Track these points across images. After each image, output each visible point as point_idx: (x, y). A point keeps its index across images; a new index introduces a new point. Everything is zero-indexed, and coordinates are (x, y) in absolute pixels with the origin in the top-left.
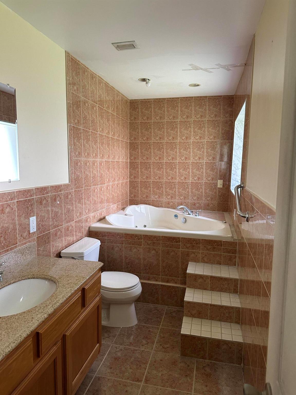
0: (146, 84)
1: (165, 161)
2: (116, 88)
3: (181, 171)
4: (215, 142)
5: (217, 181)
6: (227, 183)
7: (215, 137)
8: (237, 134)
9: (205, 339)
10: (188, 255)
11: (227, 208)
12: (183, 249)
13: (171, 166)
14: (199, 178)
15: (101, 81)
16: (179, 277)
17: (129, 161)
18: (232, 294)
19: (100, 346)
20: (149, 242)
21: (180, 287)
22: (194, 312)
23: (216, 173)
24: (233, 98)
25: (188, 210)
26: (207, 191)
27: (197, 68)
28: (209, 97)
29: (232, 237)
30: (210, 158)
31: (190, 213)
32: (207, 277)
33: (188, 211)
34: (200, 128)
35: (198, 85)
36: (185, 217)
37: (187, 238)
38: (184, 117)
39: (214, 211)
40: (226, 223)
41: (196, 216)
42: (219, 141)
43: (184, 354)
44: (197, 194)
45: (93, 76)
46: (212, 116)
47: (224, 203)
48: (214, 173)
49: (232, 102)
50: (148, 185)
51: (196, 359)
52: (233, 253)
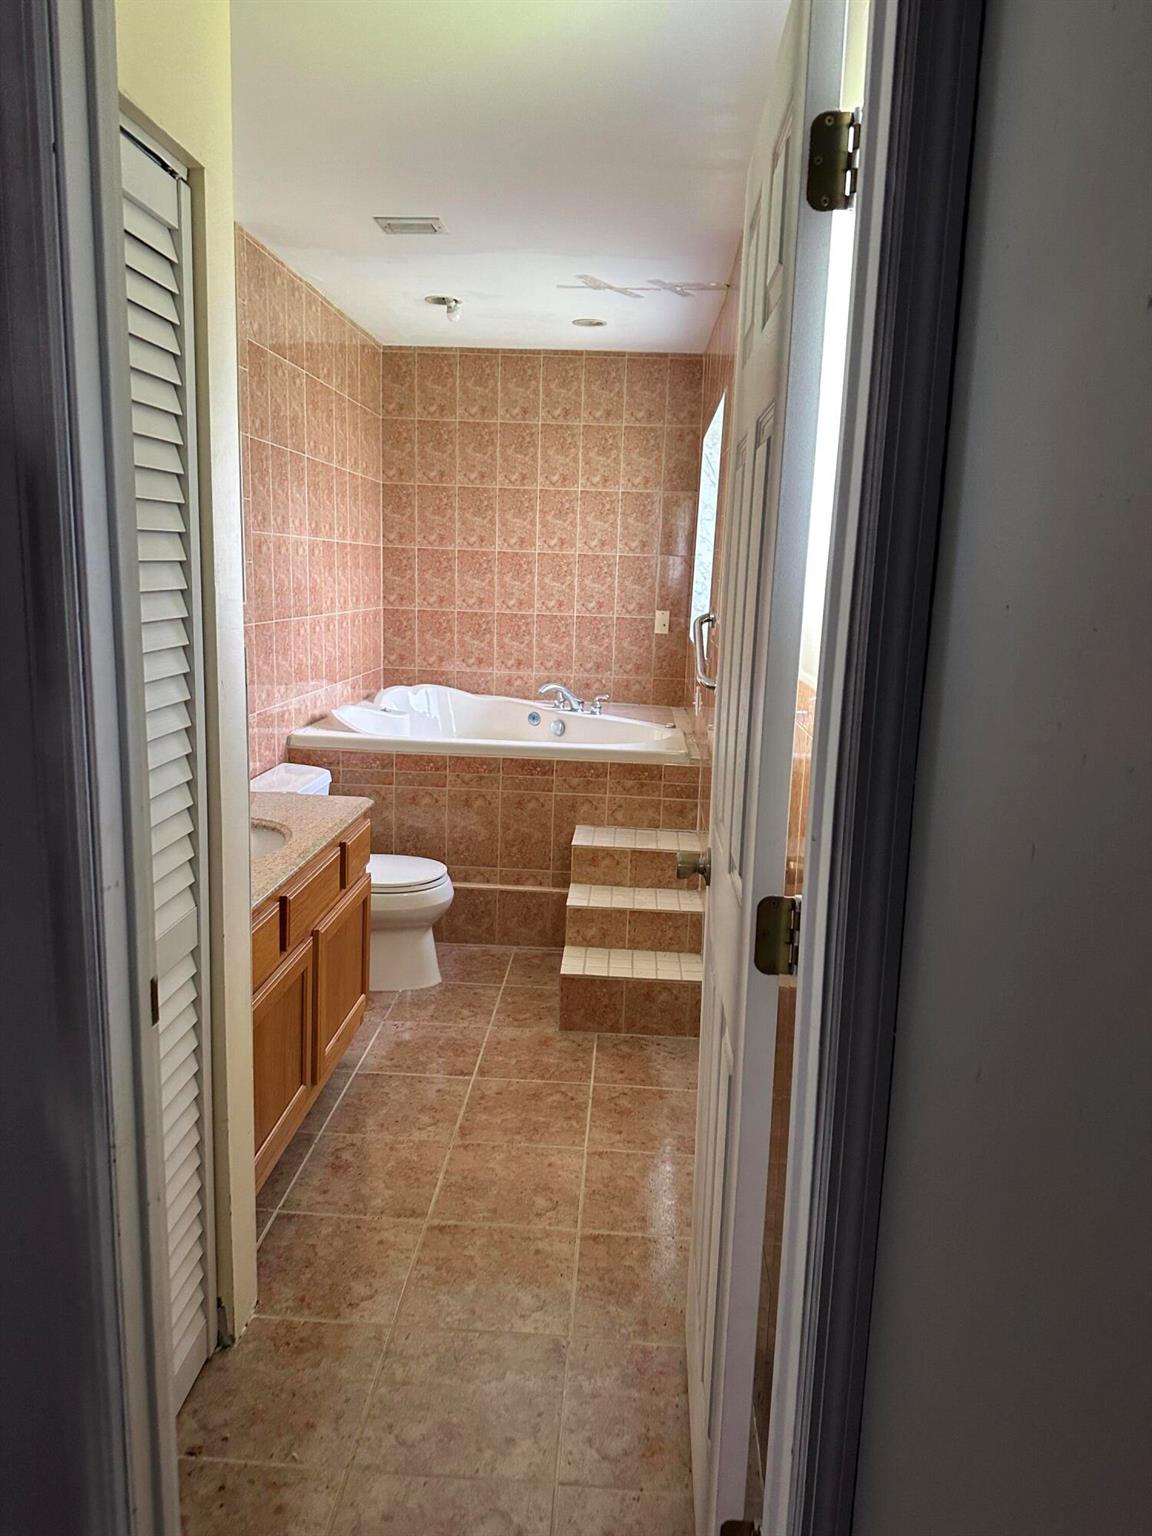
0: (448, 312)
1: (497, 550)
2: (349, 315)
3: (547, 580)
4: (649, 495)
5: (654, 616)
6: (682, 621)
7: (647, 481)
8: (709, 475)
9: (617, 981)
10: (573, 808)
11: (680, 693)
12: (560, 791)
13: (517, 565)
14: (600, 605)
15: (313, 297)
16: (548, 868)
17: (382, 546)
18: (683, 892)
19: (367, 999)
20: (468, 777)
21: (552, 894)
22: (590, 933)
23: (651, 589)
24: (699, 362)
25: (571, 698)
26: (625, 644)
27: (597, 286)
28: (630, 354)
29: (688, 755)
30: (634, 545)
31: (575, 706)
32: (623, 852)
33: (569, 701)
34: (604, 451)
35: (599, 324)
36: (564, 720)
37: (571, 762)
38: (557, 412)
39: (645, 703)
40: (674, 727)
41: (593, 713)
42: (659, 493)
43: (567, 1026)
44: (595, 653)
45: (294, 286)
46: (640, 415)
47: (672, 681)
48: (644, 589)
49: (698, 375)
50: (445, 625)
51: (597, 1034)
52: (688, 797)
